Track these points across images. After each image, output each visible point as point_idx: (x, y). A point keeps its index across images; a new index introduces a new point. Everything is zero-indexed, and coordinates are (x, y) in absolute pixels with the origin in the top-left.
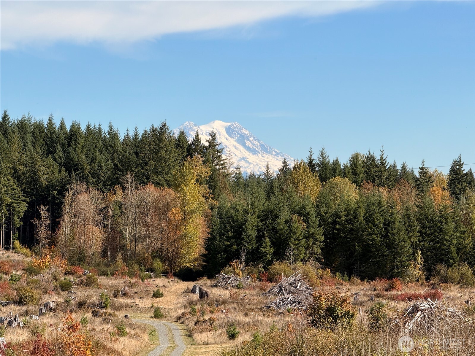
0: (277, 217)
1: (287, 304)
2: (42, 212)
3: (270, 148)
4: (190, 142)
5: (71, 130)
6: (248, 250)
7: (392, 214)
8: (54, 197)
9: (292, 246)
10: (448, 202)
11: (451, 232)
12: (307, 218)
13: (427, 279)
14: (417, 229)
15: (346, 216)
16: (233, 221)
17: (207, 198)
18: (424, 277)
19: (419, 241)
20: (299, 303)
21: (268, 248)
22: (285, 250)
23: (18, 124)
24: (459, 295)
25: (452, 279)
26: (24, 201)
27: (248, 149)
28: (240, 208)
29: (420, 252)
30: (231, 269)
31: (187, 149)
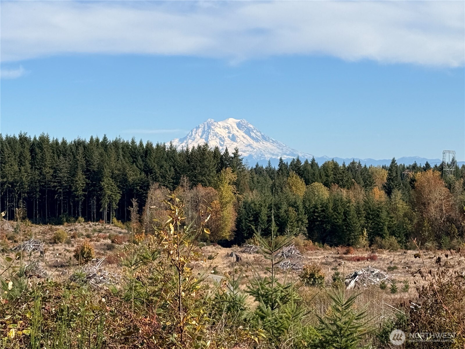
0: (279, 208)
1: (288, 266)
2: (133, 203)
3: (268, 138)
4: (222, 154)
5: (147, 147)
6: (262, 228)
7: (349, 206)
8: (137, 190)
9: (289, 226)
10: (383, 199)
11: (384, 217)
12: (298, 209)
13: (370, 246)
14: (364, 216)
15: (321, 208)
16: (253, 211)
17: (235, 193)
18: (368, 245)
19: (365, 223)
20: (294, 265)
21: (274, 227)
22: (284, 229)
23: (113, 143)
24: (388, 257)
25: (384, 246)
26: (119, 193)
27: (253, 138)
28: (256, 203)
29: (366, 230)
30: (252, 241)
31: (220, 159)
